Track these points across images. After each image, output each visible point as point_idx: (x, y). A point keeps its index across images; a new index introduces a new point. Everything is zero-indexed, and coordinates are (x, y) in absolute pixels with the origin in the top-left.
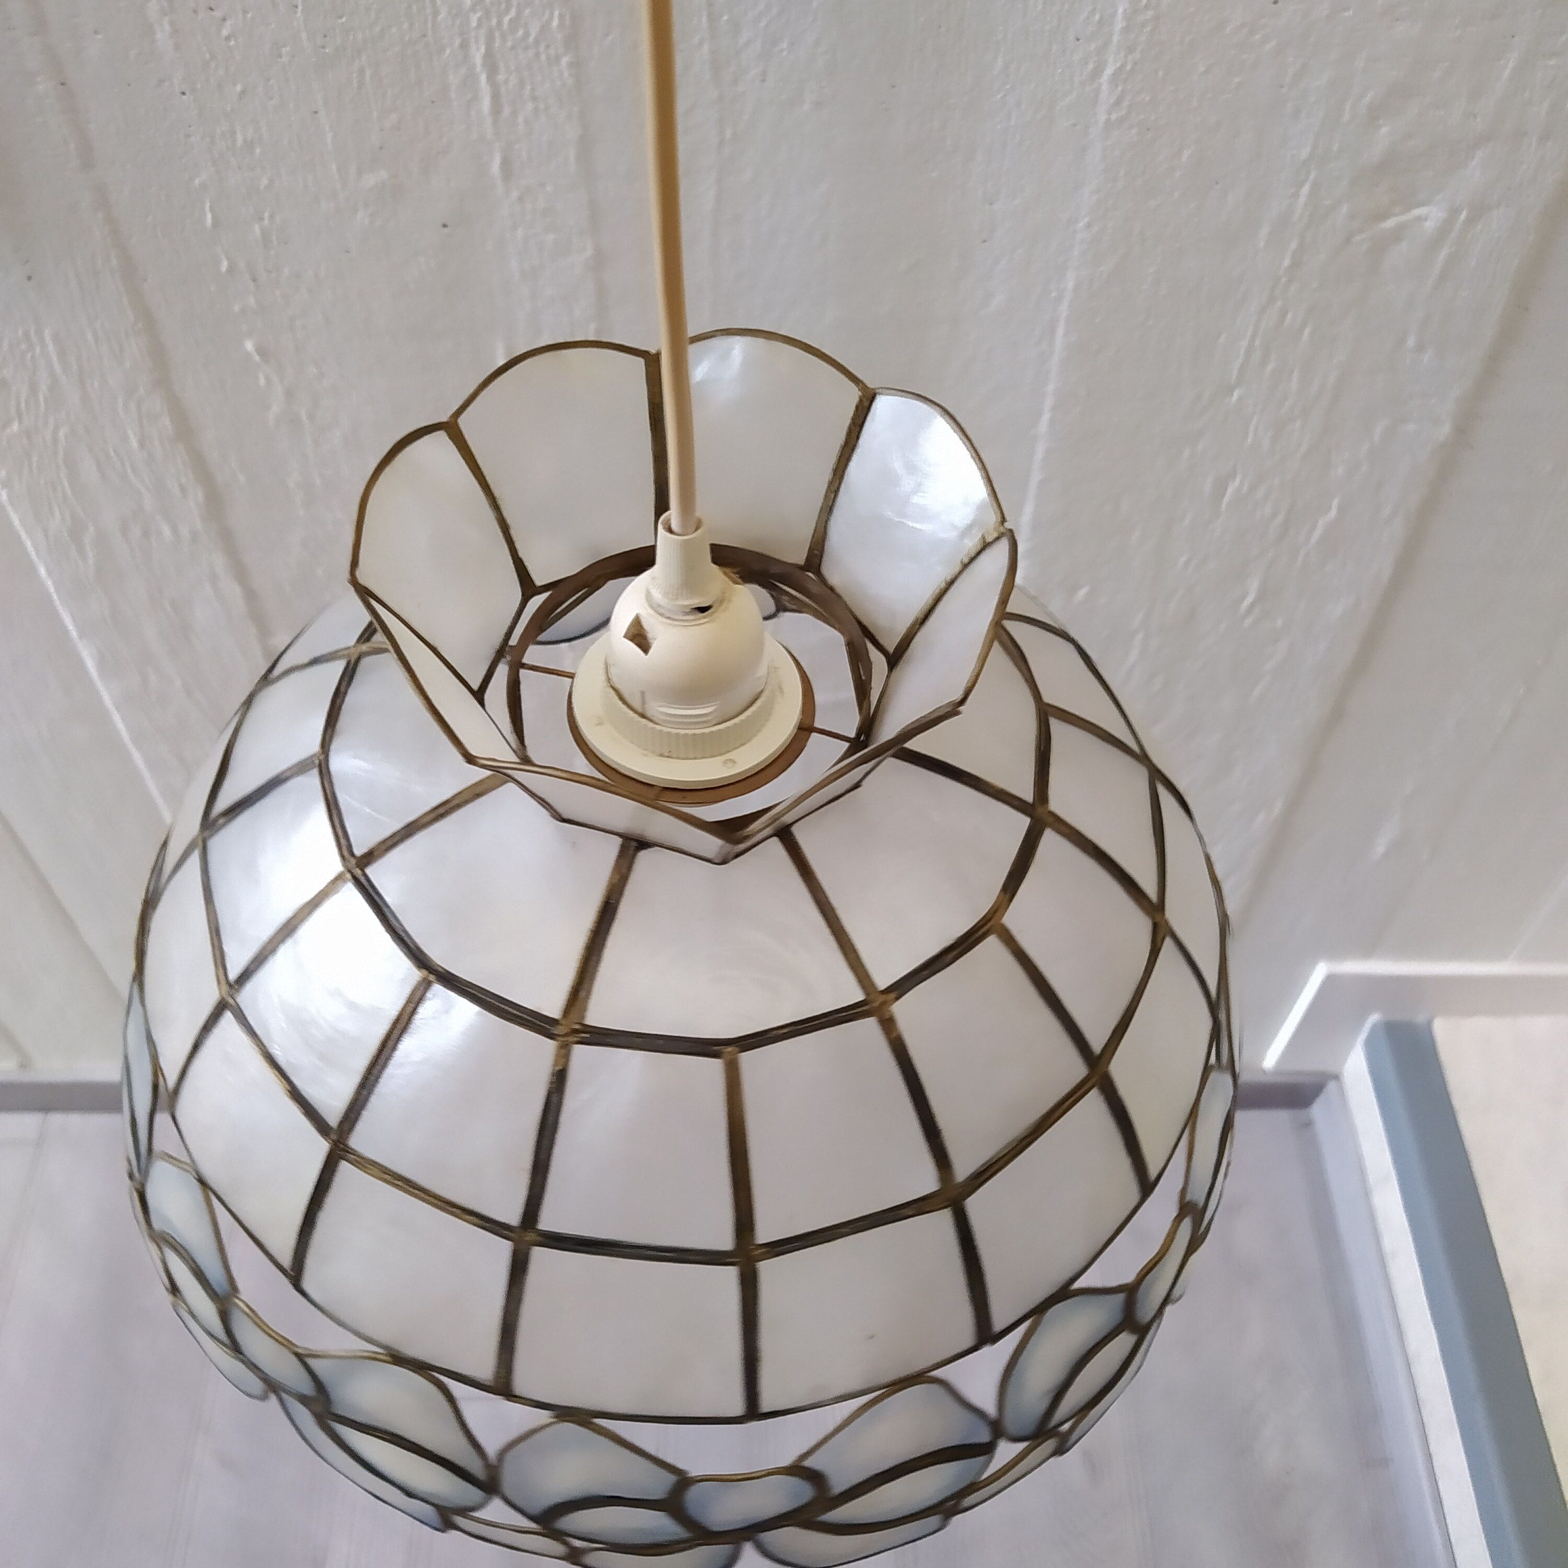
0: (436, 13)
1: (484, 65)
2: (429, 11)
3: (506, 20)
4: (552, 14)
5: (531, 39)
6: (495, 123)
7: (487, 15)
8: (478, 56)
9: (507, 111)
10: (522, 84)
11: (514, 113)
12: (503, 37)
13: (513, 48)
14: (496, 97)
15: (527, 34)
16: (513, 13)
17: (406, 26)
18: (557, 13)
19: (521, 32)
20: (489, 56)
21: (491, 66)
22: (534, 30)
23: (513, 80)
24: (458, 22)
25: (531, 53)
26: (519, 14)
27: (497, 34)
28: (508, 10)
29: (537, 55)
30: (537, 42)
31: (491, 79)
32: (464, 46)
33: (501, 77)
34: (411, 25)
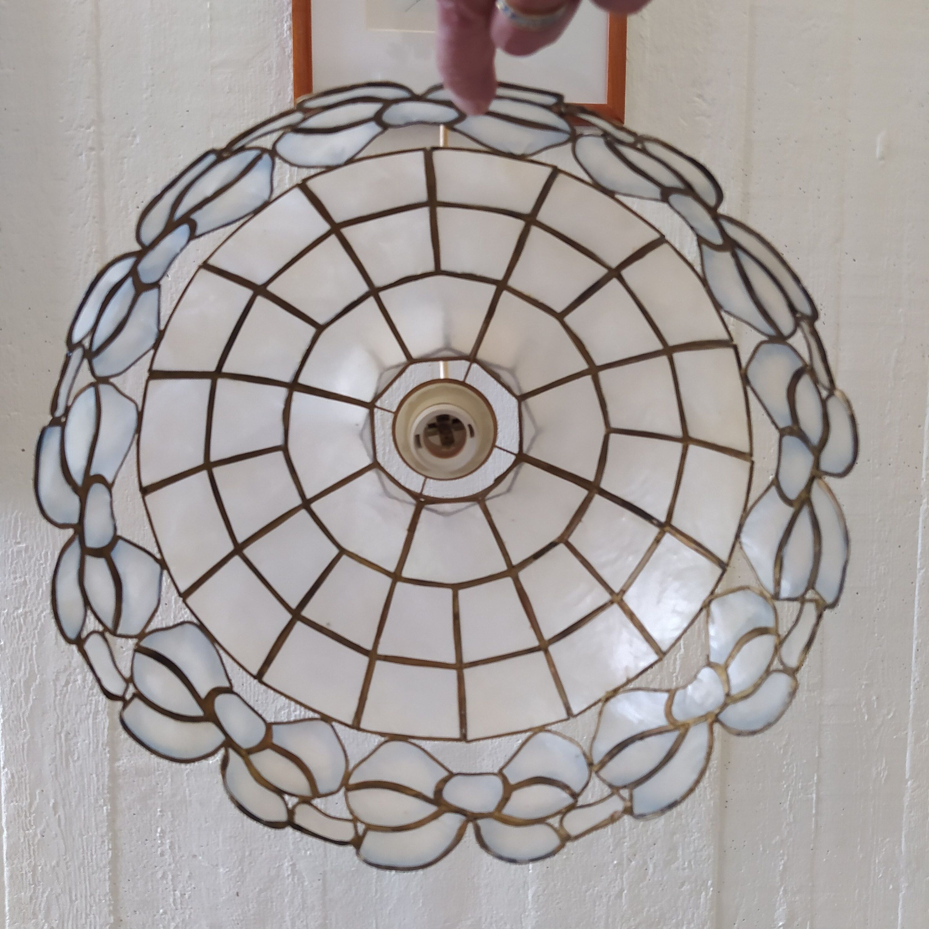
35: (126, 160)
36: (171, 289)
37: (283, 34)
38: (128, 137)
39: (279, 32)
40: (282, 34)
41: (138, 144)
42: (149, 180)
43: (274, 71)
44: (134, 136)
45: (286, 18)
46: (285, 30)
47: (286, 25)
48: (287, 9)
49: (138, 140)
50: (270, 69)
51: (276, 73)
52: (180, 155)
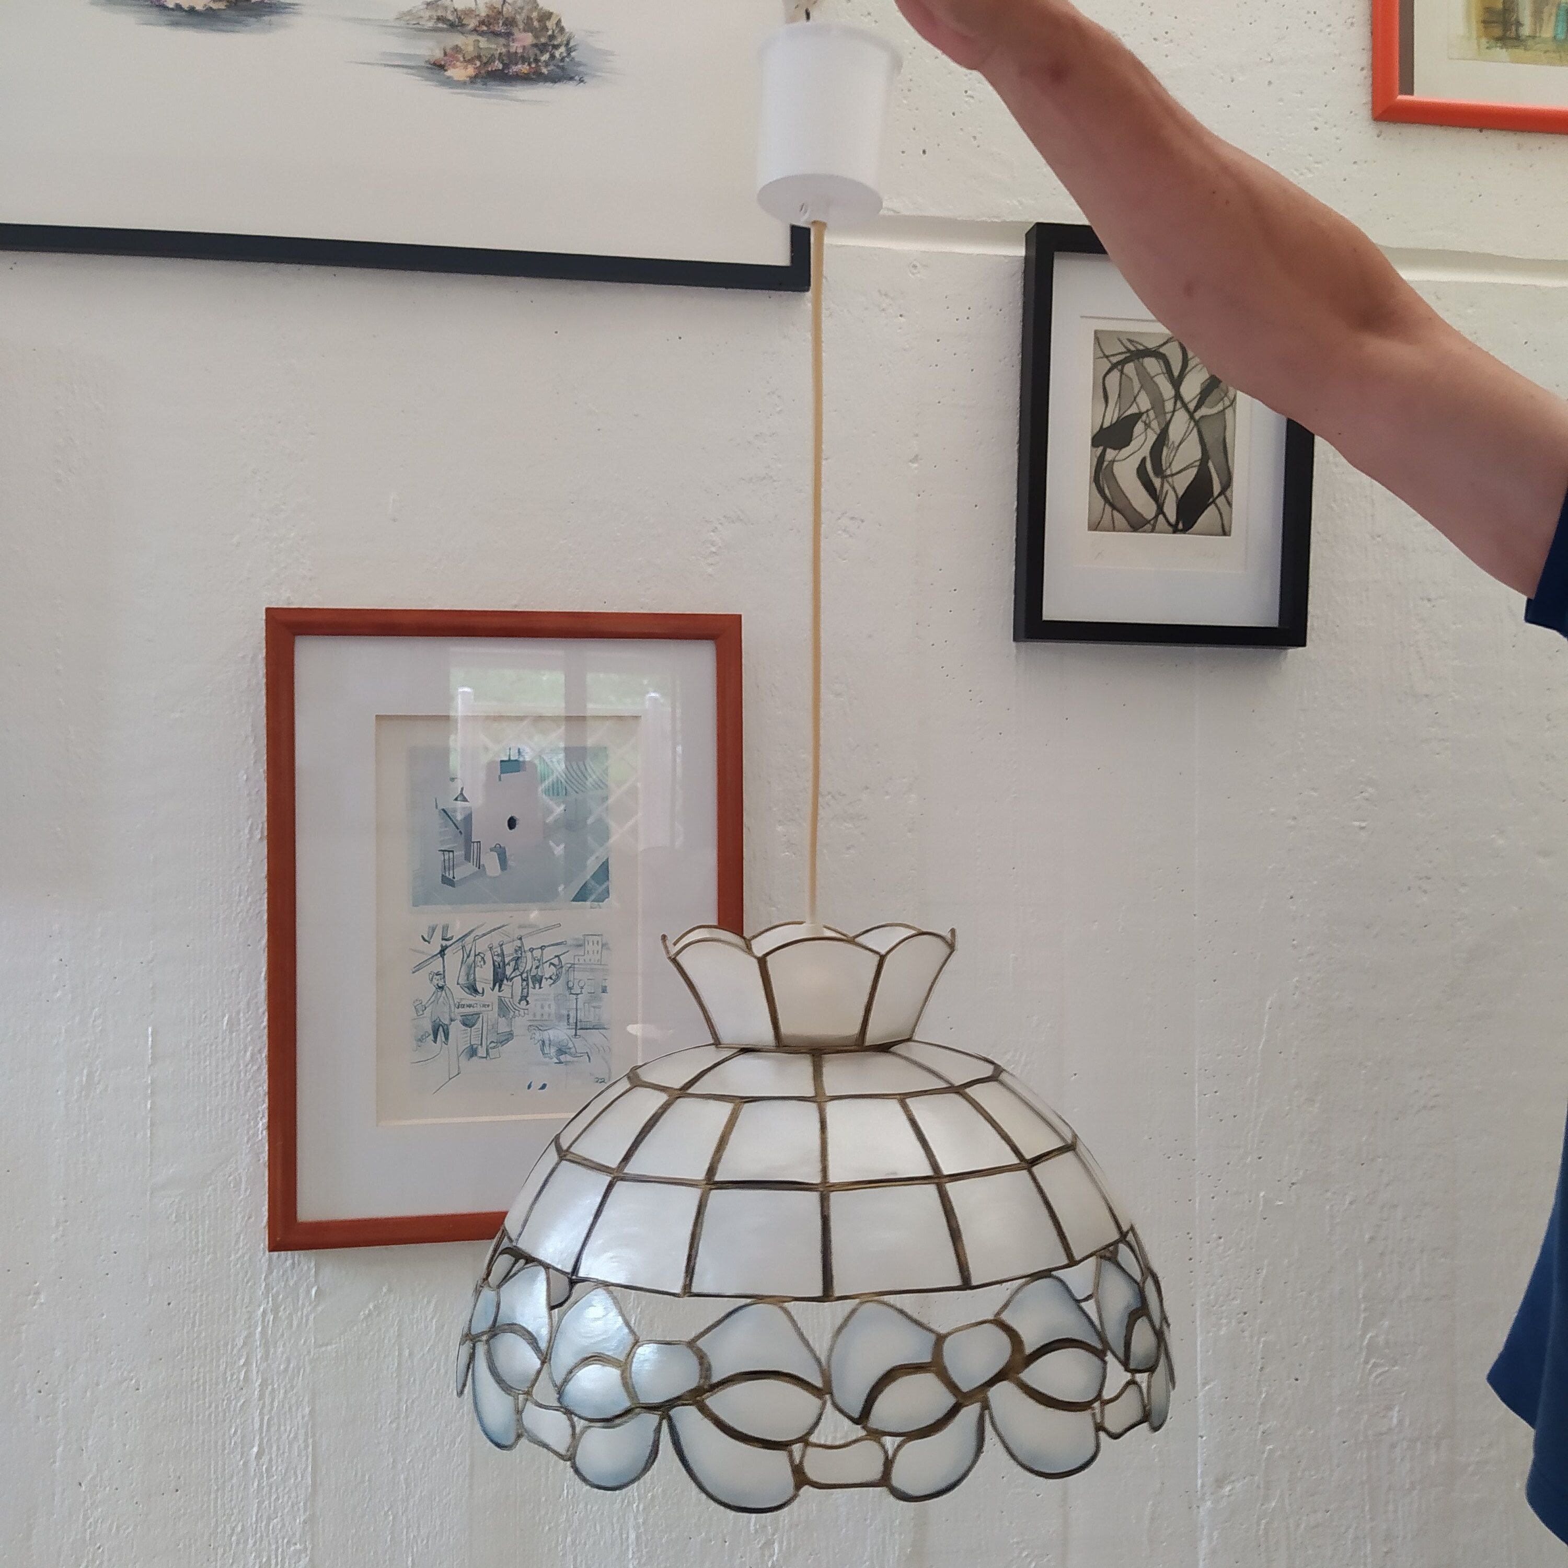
35: (24, 1327)
36: (85, 1502)
37: (258, 1136)
38: (29, 1295)
39: (251, 1132)
40: (255, 1135)
41: (42, 1304)
42: (58, 1353)
43: (243, 1186)
44: (37, 1293)
45: (261, 1113)
46: (261, 1129)
47: (260, 1124)
48: (264, 1101)
49: (42, 1299)
50: (238, 1184)
51: (246, 1190)
52: (103, 1315)
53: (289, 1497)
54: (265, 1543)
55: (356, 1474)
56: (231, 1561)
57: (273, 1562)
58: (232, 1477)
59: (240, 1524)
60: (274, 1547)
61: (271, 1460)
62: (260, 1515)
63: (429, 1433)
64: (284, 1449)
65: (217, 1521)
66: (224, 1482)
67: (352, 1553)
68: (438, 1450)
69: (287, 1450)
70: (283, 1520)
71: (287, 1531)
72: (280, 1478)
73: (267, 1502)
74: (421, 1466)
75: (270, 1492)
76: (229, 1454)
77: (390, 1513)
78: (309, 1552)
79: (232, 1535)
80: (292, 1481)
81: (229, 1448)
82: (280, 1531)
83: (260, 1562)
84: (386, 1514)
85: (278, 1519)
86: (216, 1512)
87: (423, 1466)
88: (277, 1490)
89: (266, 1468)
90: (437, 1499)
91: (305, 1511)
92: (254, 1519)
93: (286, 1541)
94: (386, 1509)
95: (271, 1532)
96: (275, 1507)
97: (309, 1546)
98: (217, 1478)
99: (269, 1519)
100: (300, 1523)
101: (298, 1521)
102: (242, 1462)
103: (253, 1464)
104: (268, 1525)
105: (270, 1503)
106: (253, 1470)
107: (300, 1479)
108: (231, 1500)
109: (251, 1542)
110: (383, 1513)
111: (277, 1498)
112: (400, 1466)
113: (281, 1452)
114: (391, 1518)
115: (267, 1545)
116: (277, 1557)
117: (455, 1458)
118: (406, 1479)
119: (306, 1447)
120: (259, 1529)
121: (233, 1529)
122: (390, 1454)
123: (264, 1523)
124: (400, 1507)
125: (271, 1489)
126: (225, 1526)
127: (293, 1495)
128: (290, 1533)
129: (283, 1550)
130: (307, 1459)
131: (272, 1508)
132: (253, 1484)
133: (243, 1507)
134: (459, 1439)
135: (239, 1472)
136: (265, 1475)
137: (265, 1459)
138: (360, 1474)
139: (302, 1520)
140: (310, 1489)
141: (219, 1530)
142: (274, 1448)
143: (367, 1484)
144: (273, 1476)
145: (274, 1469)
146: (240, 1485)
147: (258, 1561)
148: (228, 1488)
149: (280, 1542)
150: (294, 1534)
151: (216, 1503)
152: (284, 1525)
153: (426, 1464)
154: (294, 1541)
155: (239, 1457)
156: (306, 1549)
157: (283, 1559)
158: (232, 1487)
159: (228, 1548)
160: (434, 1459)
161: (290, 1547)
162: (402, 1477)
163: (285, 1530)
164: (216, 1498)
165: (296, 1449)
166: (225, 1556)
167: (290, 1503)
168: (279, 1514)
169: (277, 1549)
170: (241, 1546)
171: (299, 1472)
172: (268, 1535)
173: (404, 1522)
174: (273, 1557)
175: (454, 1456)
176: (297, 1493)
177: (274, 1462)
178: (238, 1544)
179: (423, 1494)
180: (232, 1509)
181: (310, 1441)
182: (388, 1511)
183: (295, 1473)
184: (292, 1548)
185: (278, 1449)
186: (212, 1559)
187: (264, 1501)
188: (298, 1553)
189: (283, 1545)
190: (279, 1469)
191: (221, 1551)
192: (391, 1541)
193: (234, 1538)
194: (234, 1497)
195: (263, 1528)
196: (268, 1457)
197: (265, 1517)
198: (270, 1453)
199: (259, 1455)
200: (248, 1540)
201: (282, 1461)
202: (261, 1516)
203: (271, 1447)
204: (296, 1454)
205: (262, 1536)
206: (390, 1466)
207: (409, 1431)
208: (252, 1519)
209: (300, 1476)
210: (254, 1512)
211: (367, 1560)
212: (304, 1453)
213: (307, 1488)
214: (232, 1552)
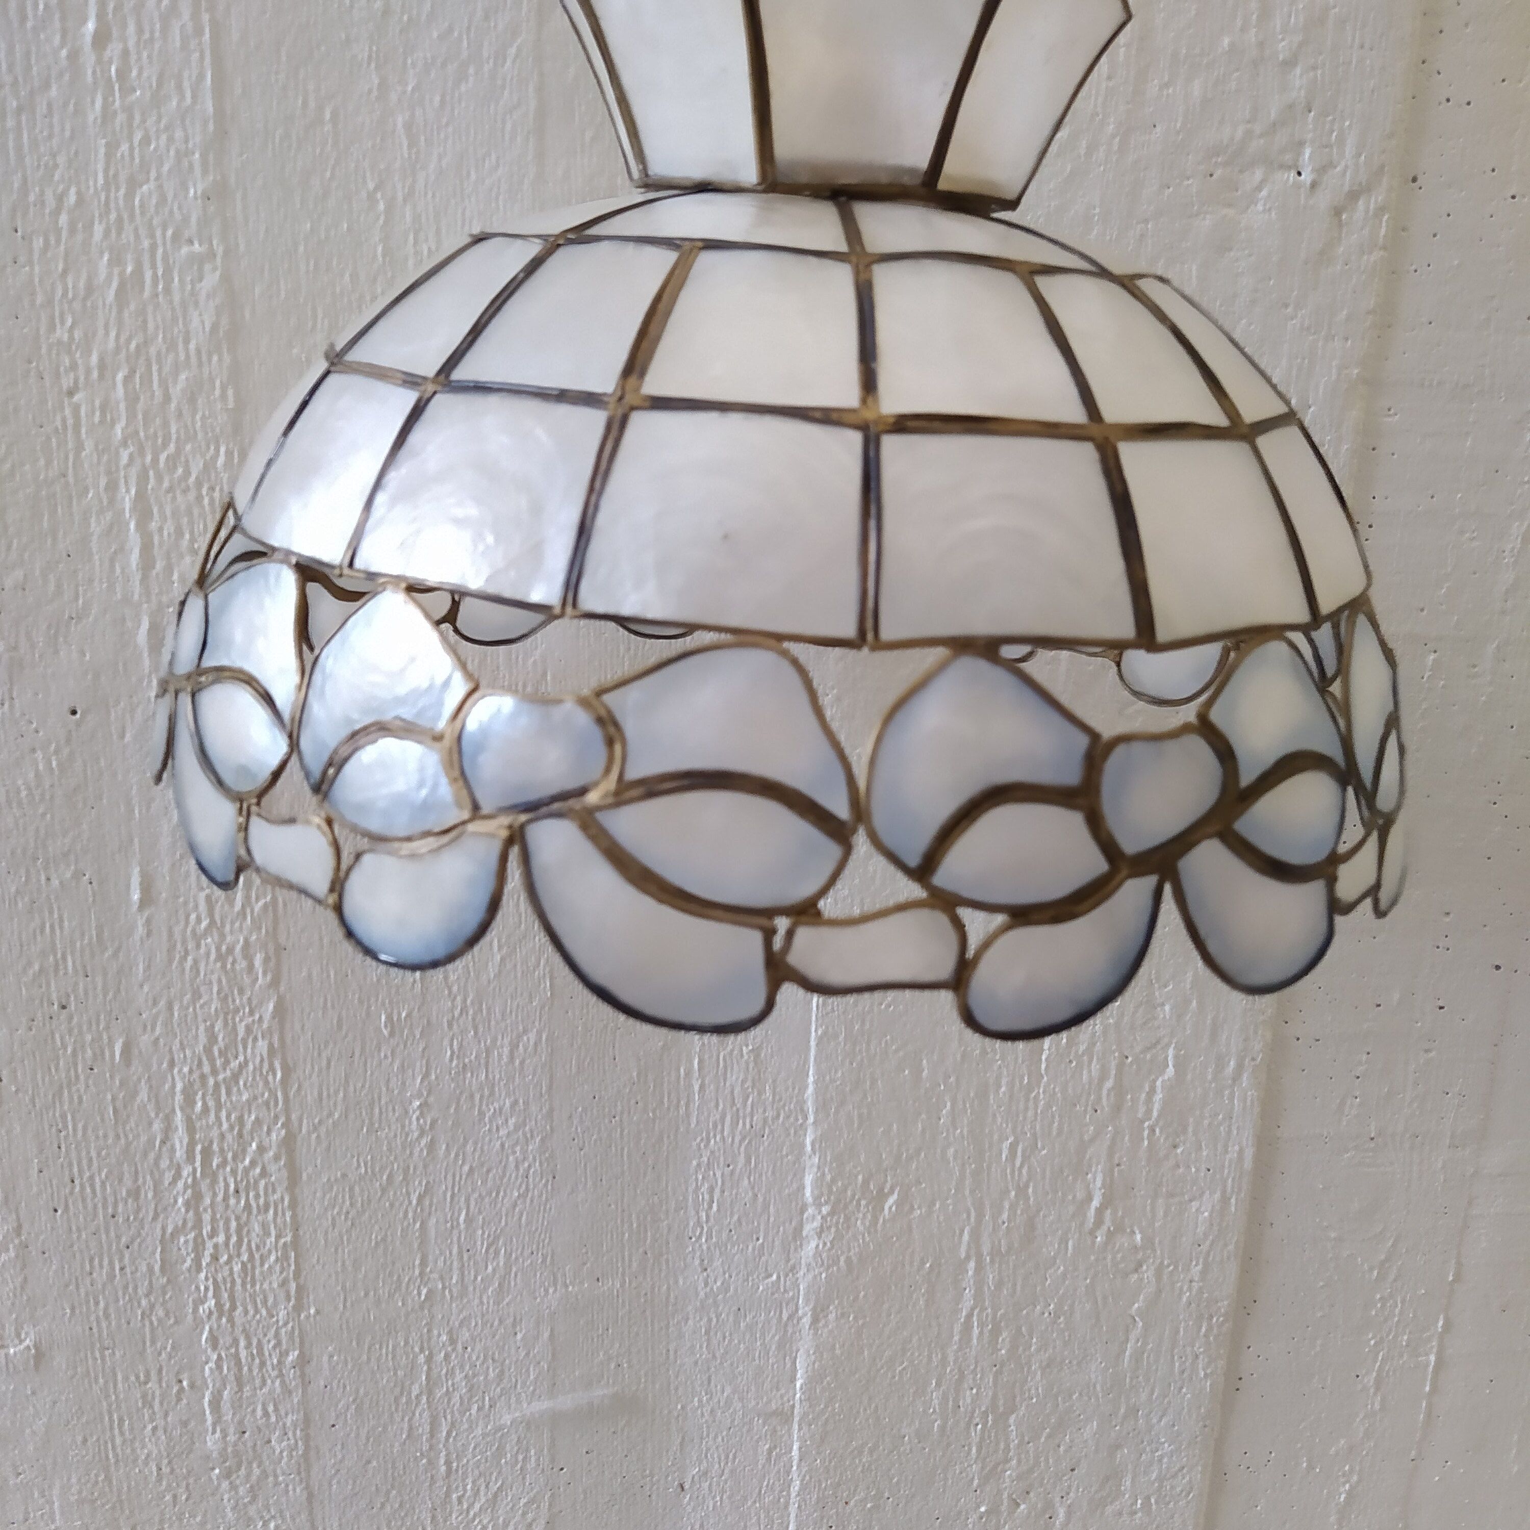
0: (80, 447)
1: (133, 509)
2: (70, 445)
3: (163, 458)
4: (217, 450)
5: (192, 479)
6: (145, 579)
7: (141, 451)
8: (127, 501)
9: (159, 565)
10: (179, 533)
11: (169, 569)
12: (159, 478)
13: (170, 489)
14: (147, 548)
15: (188, 473)
16: (172, 448)
17: (42, 462)
18: (223, 450)
19: (180, 471)
20: (141, 496)
21: (144, 514)
22: (196, 468)
23: (169, 527)
24: (105, 458)
25: (192, 495)
26: (179, 450)
27: (151, 473)
28: (165, 445)
29: (199, 498)
30: (199, 484)
31: (142, 526)
32: (112, 487)
33: (153, 526)
34: (49, 463)
53: (171, 139)
54: (128, 228)
55: (305, 103)
56: (61, 267)
57: (148, 275)
58: (47, 85)
59: (73, 190)
60: (146, 244)
61: (126, 53)
62: (111, 173)
63: (450, 30)
64: (152, 32)
65: (25, 180)
66: (32, 93)
67: (308, 272)
68: (471, 70)
69: (157, 34)
70: (160, 187)
71: (171, 212)
72: (148, 94)
73: (125, 147)
74: (437, 99)
75: (130, 126)
76: (34, 28)
77: (379, 195)
78: (219, 260)
79: (57, 211)
80: (174, 103)
81: (35, 16)
82: (157, 213)
83: (122, 274)
84: (371, 196)
85: (152, 185)
86: (20, 158)
87: (443, 102)
88: (144, 121)
89: (117, 70)
90: (473, 176)
91: (205, 172)
92: (101, 181)
93: (169, 233)
94: (371, 186)
95: (137, 211)
96: (142, 158)
97: (220, 250)
98: (15, 82)
99: (133, 185)
100: (195, 198)
101: (192, 192)
102: (64, 53)
103: (89, 58)
104: (130, 195)
105: (131, 149)
106: (90, 72)
107: (189, 100)
108: (50, 136)
109: (98, 230)
110: (364, 194)
111: (146, 141)
112: (394, 97)
113: (147, 36)
114: (381, 206)
115: (132, 238)
116: (154, 266)
117: (506, 93)
118: (408, 126)
119: (199, 32)
120: (112, 205)
121: (60, 199)
122: (373, 65)
123: (122, 192)
124: (399, 186)
125: (131, 118)
126: (42, 193)
127: (179, 134)
128: (178, 216)
129: (165, 252)
130: (202, 57)
131: (137, 161)
132: (93, 102)
133: (76, 153)
134: (512, 51)
135: (61, 75)
136: (117, 87)
137: (114, 49)
138: (312, 104)
139: (199, 192)
140: (211, 127)
141: (32, 198)
142: (131, 28)
143: (328, 127)
144: (134, 90)
145: (134, 73)
146: (66, 104)
147: (116, 271)
148: (41, 109)
149: (158, 233)
150: (186, 219)
151: (19, 137)
152: (163, 200)
153: (448, 98)
154: (186, 235)
155: (57, 40)
156: (212, 255)
157: (168, 271)
158: (49, 105)
159: (52, 241)
160: (463, 88)
161: (180, 248)
162: (400, 120)
163: (167, 210)
164: (18, 128)
165: (178, 32)
166: (49, 255)
167: (172, 153)
168: (153, 174)
169: (153, 248)
170: (80, 237)
171: (186, 84)
172: (132, 217)
173: (408, 218)
174: (147, 265)
175: (503, 87)
176: (185, 130)
177: (133, 58)
178: (72, 231)
179: (444, 163)
180: (54, 155)
181: (206, 17)
182: (376, 189)
183: (179, 87)
184: (185, 250)
185: (140, 31)
186: (22, 259)
187: (118, 146)
188: (198, 261)
189: (164, 244)
190: (145, 75)
191: (39, 243)
192: (384, 256)
193: (63, 219)
194: (57, 129)
195: (121, 202)
196: (121, 46)
197: (123, 177)
198: (124, 39)
199: (101, 39)
200: (92, 223)
201: (149, 57)
202: (116, 176)
203: (124, 26)
204: (178, 44)
205: (120, 220)
206: (375, 93)
207: (410, 19)
208: (96, 181)
209: (188, 94)
210: (100, 167)
211: (338, 290)
212: (193, 44)
213: (205, 123)
214: (62, 248)
